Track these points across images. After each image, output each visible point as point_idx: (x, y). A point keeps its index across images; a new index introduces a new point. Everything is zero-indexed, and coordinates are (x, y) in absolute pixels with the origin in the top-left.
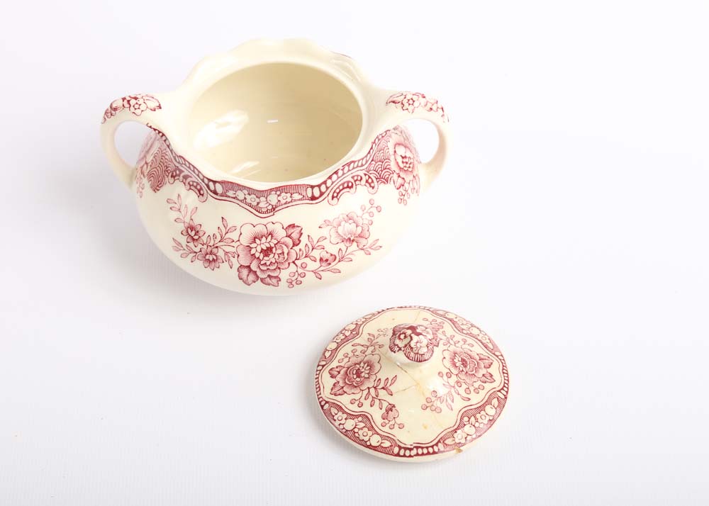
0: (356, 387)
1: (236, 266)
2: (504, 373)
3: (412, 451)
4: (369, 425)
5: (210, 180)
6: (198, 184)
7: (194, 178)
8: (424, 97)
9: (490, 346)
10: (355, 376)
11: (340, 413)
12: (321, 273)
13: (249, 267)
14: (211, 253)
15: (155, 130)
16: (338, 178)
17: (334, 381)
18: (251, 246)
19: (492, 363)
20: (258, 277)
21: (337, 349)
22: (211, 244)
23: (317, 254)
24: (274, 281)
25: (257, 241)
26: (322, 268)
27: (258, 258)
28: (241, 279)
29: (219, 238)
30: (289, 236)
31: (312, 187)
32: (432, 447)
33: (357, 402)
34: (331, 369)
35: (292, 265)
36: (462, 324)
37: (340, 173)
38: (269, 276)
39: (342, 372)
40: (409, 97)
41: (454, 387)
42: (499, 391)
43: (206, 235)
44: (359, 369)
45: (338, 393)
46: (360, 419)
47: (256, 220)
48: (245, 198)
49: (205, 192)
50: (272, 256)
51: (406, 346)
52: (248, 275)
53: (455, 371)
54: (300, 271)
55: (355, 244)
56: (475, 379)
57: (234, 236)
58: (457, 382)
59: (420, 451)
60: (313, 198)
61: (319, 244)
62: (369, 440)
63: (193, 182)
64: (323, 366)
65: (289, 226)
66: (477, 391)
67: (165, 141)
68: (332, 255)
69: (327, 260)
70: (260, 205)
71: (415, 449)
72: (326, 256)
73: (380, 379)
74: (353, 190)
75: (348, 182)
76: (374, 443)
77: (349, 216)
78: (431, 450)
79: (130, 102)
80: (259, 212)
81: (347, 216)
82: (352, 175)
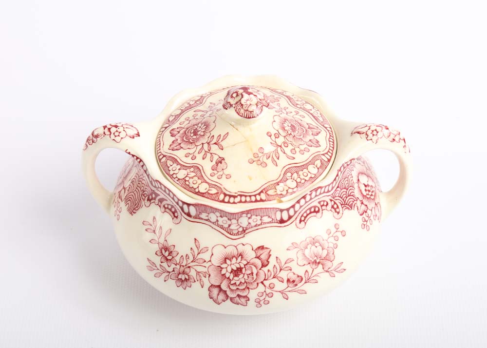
0: (191, 143)
1: (207, 285)
2: (330, 141)
3: (236, 199)
4: (199, 174)
5: (184, 203)
6: (172, 207)
7: (169, 202)
8: (387, 129)
9: (321, 119)
10: (192, 135)
11: (175, 165)
12: (287, 293)
13: (219, 286)
14: (184, 273)
15: (133, 156)
16: (306, 202)
17: (173, 139)
18: (222, 266)
19: (320, 132)
20: (227, 296)
21: (180, 114)
22: (184, 264)
23: (284, 275)
24: (243, 300)
25: (228, 261)
26: (289, 289)
27: (229, 278)
28: (211, 298)
29: (191, 258)
30: (258, 257)
31: (282, 211)
32: (255, 196)
33: (191, 156)
34: (172, 130)
35: (260, 285)
36: (297, 101)
37: (308, 198)
38: (239, 296)
39: (182, 132)
40: (373, 128)
41: (280, 146)
42: (323, 155)
43: (179, 256)
44: (196, 129)
45: (175, 148)
46: (192, 169)
47: (227, 242)
48: (217, 221)
49: (179, 215)
50: (241, 276)
51: (237, 103)
52: (218, 294)
53: (283, 133)
54: (268, 291)
55: (320, 266)
56: (302, 143)
57: (206, 256)
58: (284, 143)
59: (243, 199)
60: (282, 221)
61: (287, 265)
62: (198, 187)
63: (168, 205)
64: (166, 128)
65: (259, 248)
66: (302, 152)
67: (142, 166)
68: (298, 276)
69: (294, 281)
70: (232, 227)
71: (239, 197)
72: (293, 277)
73: (213, 136)
74: (319, 215)
75: (315, 207)
76: (202, 190)
77: (315, 239)
78: (253, 199)
79: (111, 130)
80: (230, 234)
81: (313, 239)
82: (319, 200)
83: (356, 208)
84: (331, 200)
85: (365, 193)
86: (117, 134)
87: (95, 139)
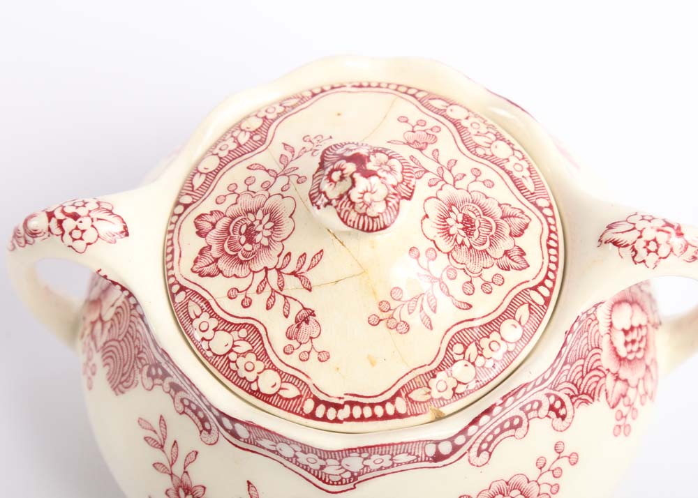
0: (242, 262)
2: (549, 247)
3: (340, 411)
4: (259, 349)
9: (529, 185)
10: (243, 239)
11: (205, 316)
17: (201, 243)
19: (527, 226)
21: (217, 171)
32: (383, 404)
33: (241, 297)
34: (200, 217)
36: (478, 134)
39: (220, 226)
42: (535, 288)
44: (252, 225)
45: (207, 270)
46: (243, 333)
51: (341, 197)
53: (445, 245)
56: (488, 262)
58: (448, 269)
59: (357, 412)
62: (256, 380)
64: (186, 206)
66: (487, 288)
71: (347, 407)
73: (289, 254)
74: (520, 432)
75: (512, 419)
76: (266, 388)
77: (512, 482)
78: (379, 411)
79: (65, 224)
80: (324, 482)
81: (507, 483)
82: (521, 405)
83: (603, 394)
84: (548, 395)
85: (623, 352)
86: (77, 234)
87: (29, 238)
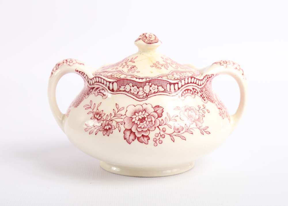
1: (123, 129)
5: (110, 82)
6: (103, 89)
7: (101, 87)
12: (174, 136)
13: (131, 130)
14: (108, 124)
15: (80, 72)
16: (185, 84)
18: (133, 117)
20: (136, 136)
22: (108, 119)
23: (172, 123)
24: (146, 139)
25: (137, 114)
26: (175, 134)
27: (137, 124)
28: (125, 139)
29: (113, 115)
30: (156, 112)
31: (170, 84)
35: (157, 128)
37: (186, 81)
38: (143, 136)
43: (106, 115)
47: (136, 103)
48: (131, 90)
49: (107, 93)
50: (145, 122)
52: (130, 136)
54: (162, 133)
55: (195, 123)
57: (123, 112)
60: (171, 92)
61: (173, 118)
63: (100, 90)
65: (156, 106)
67: (85, 77)
68: (181, 126)
69: (178, 129)
70: (139, 94)
72: (177, 126)
74: (193, 96)
79: (67, 60)
80: (138, 98)
82: (193, 87)
84: (200, 92)
86: (71, 62)
